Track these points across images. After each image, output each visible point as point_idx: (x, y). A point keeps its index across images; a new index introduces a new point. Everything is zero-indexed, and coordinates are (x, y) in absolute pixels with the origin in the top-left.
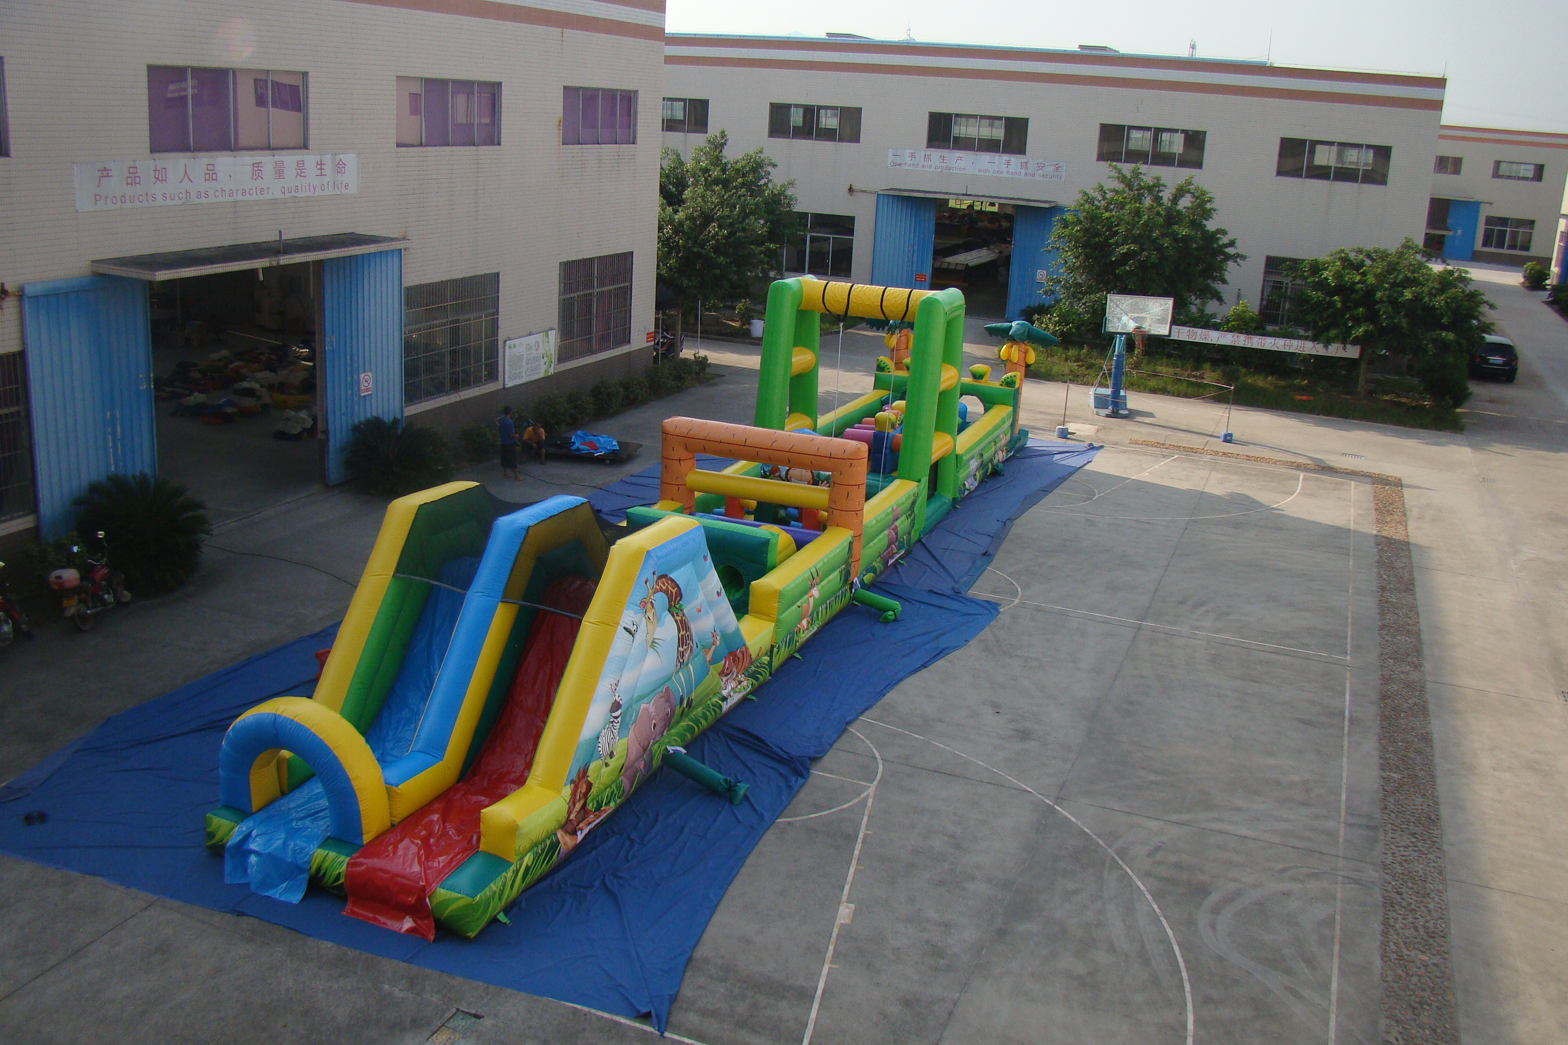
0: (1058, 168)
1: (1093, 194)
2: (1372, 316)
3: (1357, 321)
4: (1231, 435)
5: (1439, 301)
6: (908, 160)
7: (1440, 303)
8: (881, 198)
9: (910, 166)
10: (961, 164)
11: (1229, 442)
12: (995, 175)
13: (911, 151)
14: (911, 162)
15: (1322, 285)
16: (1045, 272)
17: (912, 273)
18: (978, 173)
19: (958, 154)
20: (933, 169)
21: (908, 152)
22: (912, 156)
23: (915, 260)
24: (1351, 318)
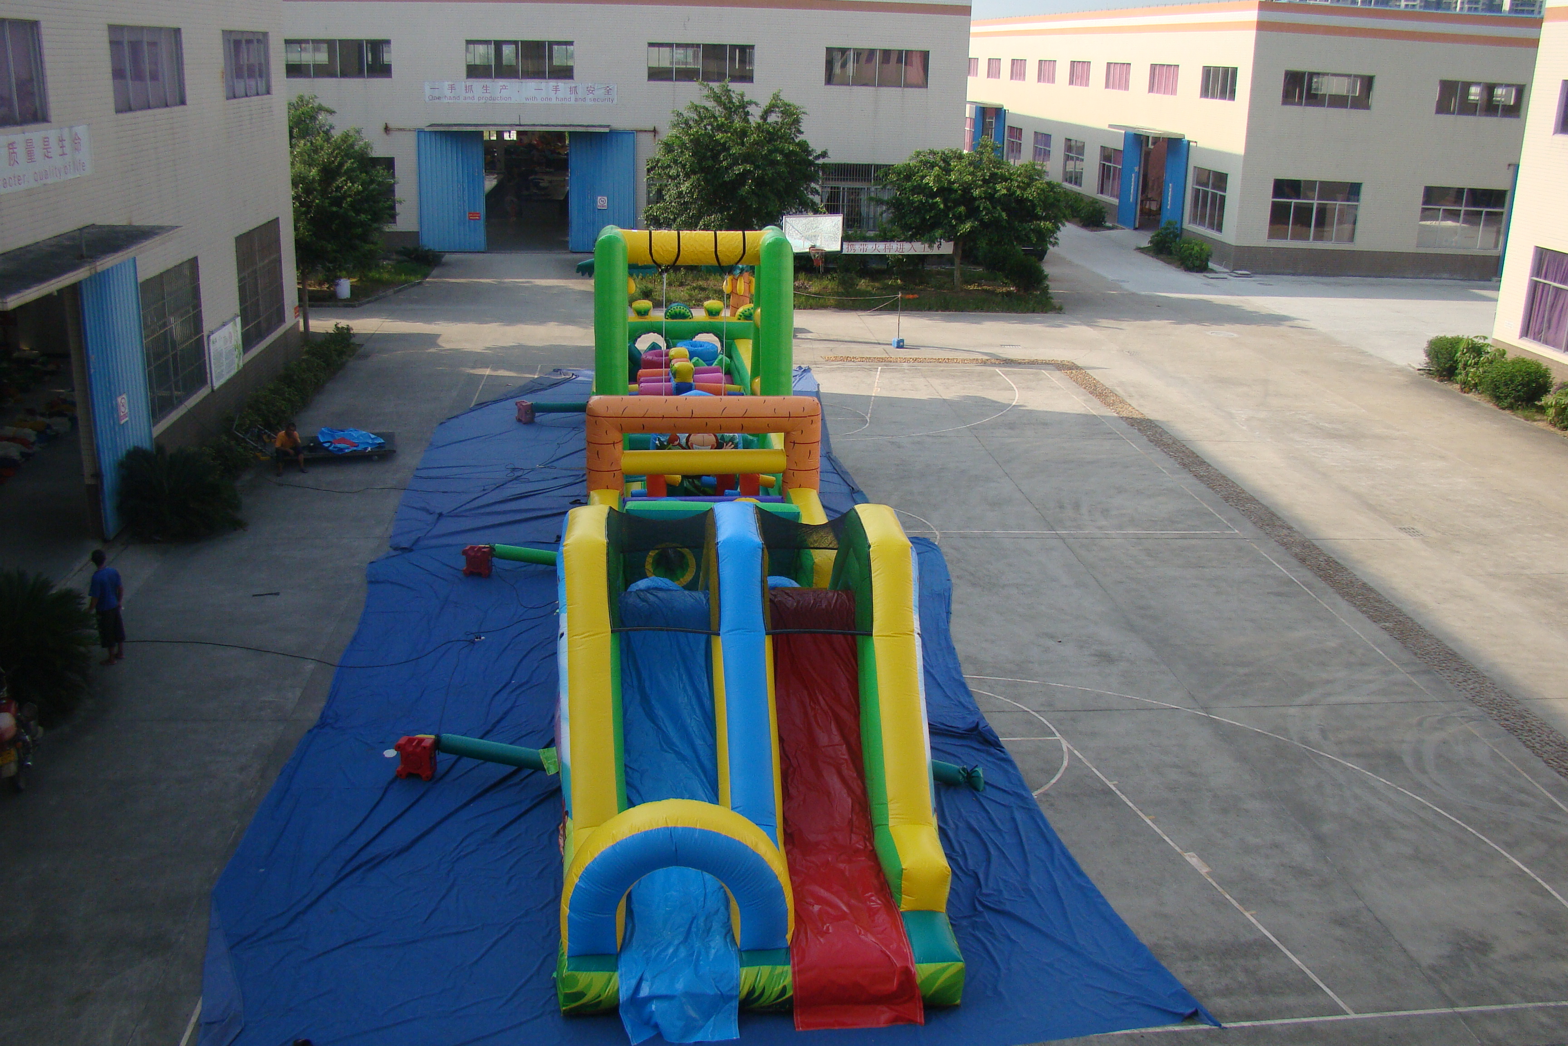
0: (608, 91)
1: (687, 114)
2: (973, 212)
3: (961, 219)
4: (902, 341)
5: (1031, 194)
6: (448, 93)
7: (1032, 195)
8: (422, 135)
9: (450, 98)
10: (505, 93)
11: (902, 347)
12: (545, 102)
13: (450, 83)
14: (452, 95)
15: (921, 189)
16: (606, 198)
17: (464, 211)
18: (525, 102)
19: (501, 82)
20: (476, 101)
21: (446, 84)
22: (452, 88)
23: (466, 198)
24: (954, 217)
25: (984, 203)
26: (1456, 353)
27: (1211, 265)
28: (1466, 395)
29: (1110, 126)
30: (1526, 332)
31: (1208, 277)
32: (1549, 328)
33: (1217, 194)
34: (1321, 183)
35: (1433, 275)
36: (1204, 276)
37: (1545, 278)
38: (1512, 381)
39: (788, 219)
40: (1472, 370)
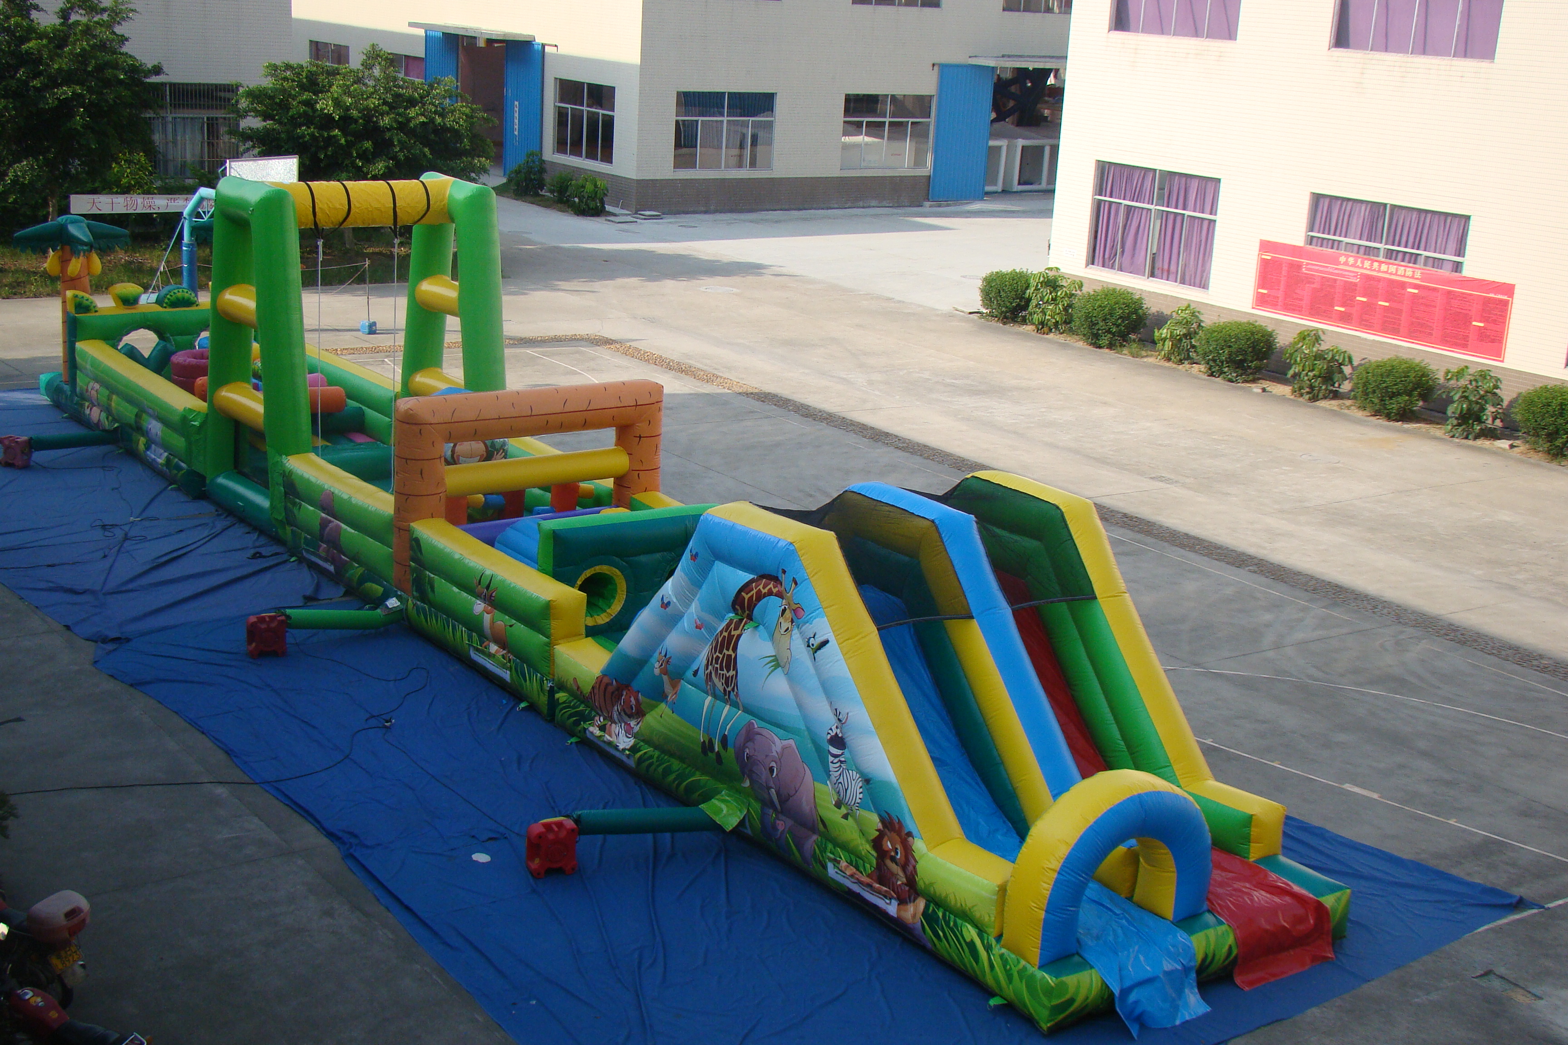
2: (382, 148)
4: (374, 324)
15: (308, 118)
24: (359, 156)
25: (397, 134)
26: (1027, 288)
27: (608, 208)
28: (1046, 336)
29: (411, 25)
30: (1092, 260)
31: (615, 222)
32: (1123, 252)
33: (598, 113)
34: (731, 94)
35: (861, 204)
36: (606, 220)
37: (1111, 197)
38: (1111, 314)
39: (233, 164)
40: (1050, 307)
